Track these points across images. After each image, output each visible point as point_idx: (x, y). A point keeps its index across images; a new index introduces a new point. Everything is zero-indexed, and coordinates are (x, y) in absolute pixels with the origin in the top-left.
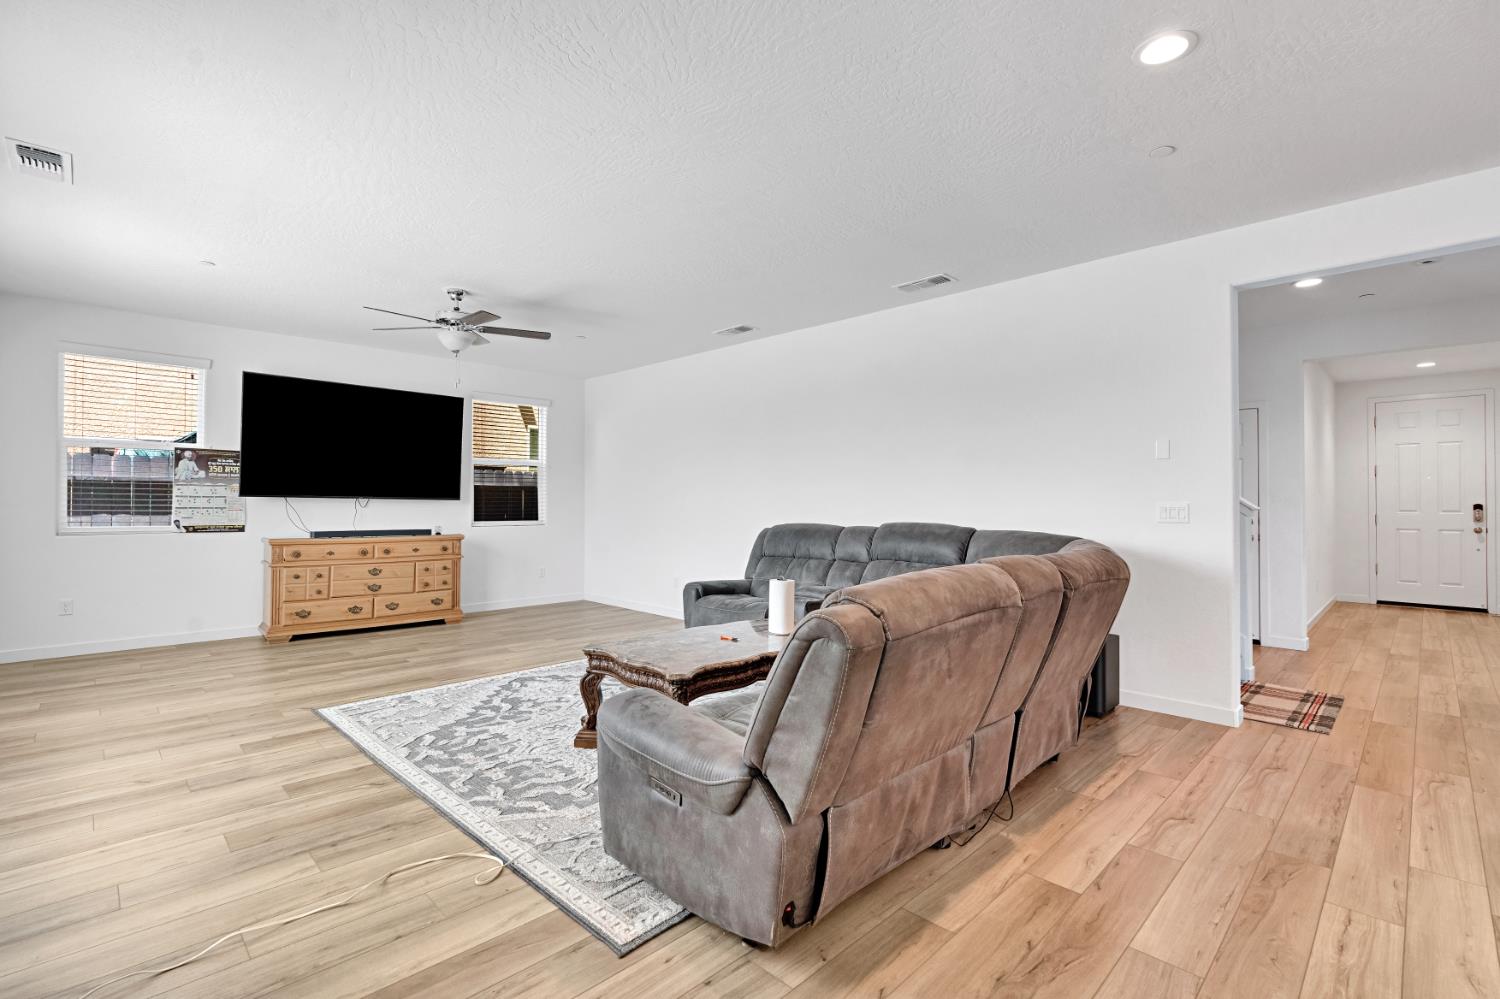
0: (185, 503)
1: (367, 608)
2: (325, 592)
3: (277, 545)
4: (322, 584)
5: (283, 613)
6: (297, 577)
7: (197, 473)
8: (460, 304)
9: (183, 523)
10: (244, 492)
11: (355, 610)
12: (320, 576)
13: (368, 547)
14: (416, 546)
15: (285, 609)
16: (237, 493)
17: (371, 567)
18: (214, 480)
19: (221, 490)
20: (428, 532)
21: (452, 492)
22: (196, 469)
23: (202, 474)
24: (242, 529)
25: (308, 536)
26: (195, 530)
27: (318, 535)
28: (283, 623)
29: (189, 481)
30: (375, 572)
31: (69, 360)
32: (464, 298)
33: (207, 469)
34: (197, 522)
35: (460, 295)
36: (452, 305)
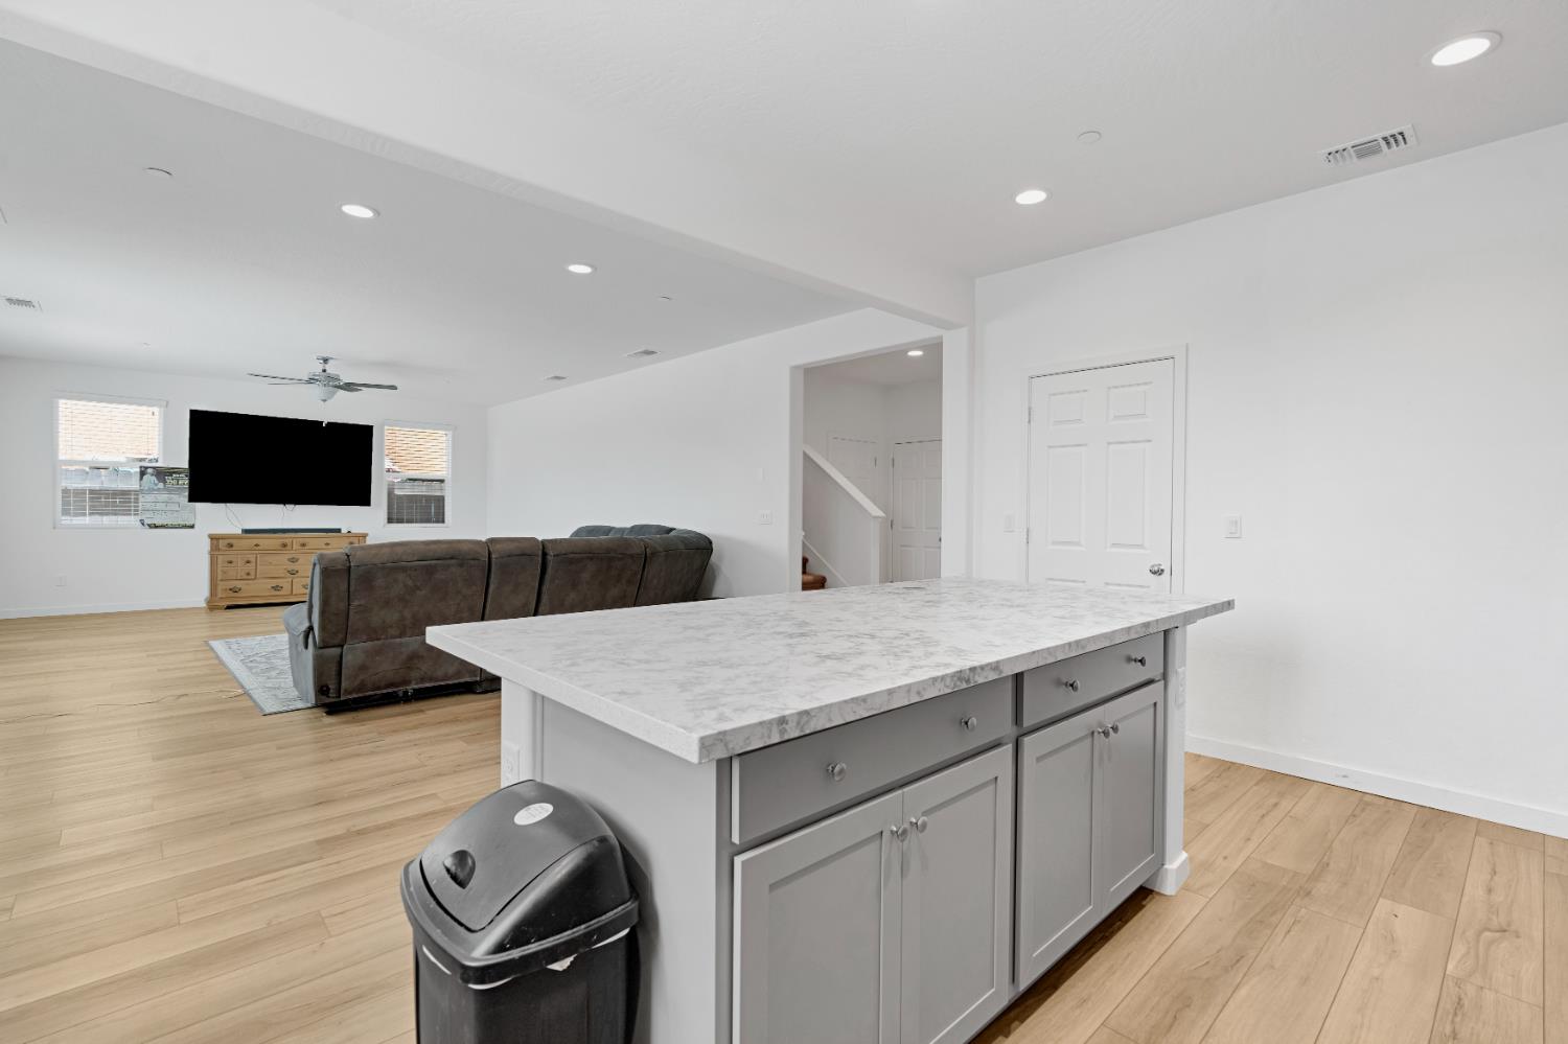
0: (148, 506)
1: (287, 587)
2: (253, 573)
3: (214, 538)
4: (251, 567)
5: (219, 588)
6: (231, 562)
7: (156, 485)
8: (327, 367)
9: (147, 522)
10: (192, 499)
11: (276, 588)
12: (248, 562)
13: (288, 541)
14: (327, 541)
15: (221, 586)
16: (187, 499)
17: (291, 556)
18: (169, 491)
19: (175, 497)
20: (339, 531)
21: (363, 499)
22: (156, 482)
23: (161, 485)
24: (192, 527)
25: (240, 532)
26: (156, 527)
27: (246, 531)
28: (220, 596)
29: (151, 491)
30: (293, 560)
31: (65, 407)
32: (330, 362)
33: (165, 482)
34: (158, 522)
35: (326, 361)
36: (321, 367)
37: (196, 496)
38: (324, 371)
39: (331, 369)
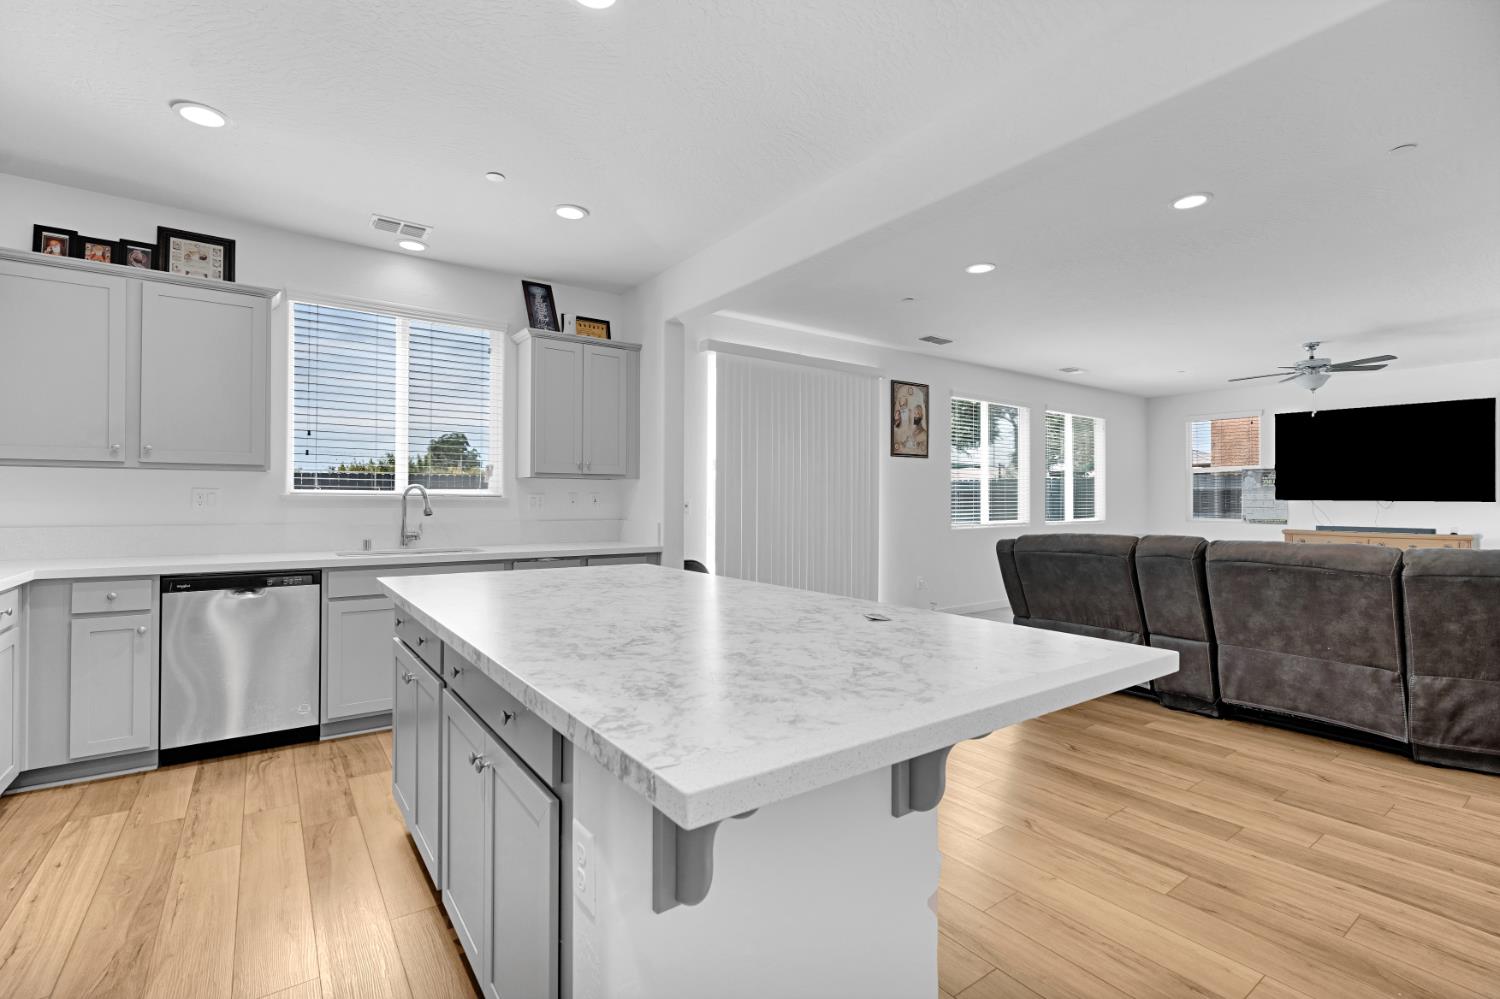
0: (1249, 503)
7: (1255, 485)
8: (1315, 353)
9: (1248, 517)
10: (1279, 496)
16: (1272, 494)
18: (1263, 490)
19: (1267, 495)
20: (1433, 531)
22: (1255, 482)
23: (1261, 485)
24: (1286, 523)
25: (1315, 529)
26: (1257, 521)
27: (1320, 528)
29: (1251, 490)
32: (1317, 347)
33: (1264, 481)
34: (1256, 517)
35: (1312, 347)
36: (1308, 355)
37: (1282, 494)
38: (1312, 358)
39: (1318, 354)
